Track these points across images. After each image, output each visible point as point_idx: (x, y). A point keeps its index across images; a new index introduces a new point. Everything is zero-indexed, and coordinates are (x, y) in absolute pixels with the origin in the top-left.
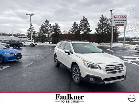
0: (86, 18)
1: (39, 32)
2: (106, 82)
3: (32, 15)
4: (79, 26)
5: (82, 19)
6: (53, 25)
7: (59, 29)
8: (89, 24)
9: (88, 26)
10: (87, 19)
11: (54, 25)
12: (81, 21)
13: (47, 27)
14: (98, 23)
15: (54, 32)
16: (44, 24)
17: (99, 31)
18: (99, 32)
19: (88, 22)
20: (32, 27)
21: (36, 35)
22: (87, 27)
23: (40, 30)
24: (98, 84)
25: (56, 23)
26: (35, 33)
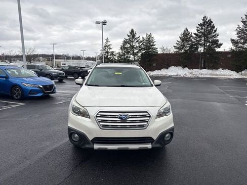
0: (210, 20)
1: (119, 53)
2: (96, 146)
3: (104, 23)
4: (194, 36)
5: (202, 22)
6: (143, 38)
7: (154, 45)
8: (215, 31)
9: (214, 36)
10: (212, 22)
11: (145, 37)
12: (198, 26)
13: (133, 42)
14: (239, 27)
15: (144, 52)
16: (128, 38)
17: (240, 45)
18: (239, 47)
19: (213, 27)
20: (109, 43)
21: (114, 57)
22: (211, 38)
23: (121, 48)
24: (83, 147)
25: (149, 34)
26: (113, 54)
